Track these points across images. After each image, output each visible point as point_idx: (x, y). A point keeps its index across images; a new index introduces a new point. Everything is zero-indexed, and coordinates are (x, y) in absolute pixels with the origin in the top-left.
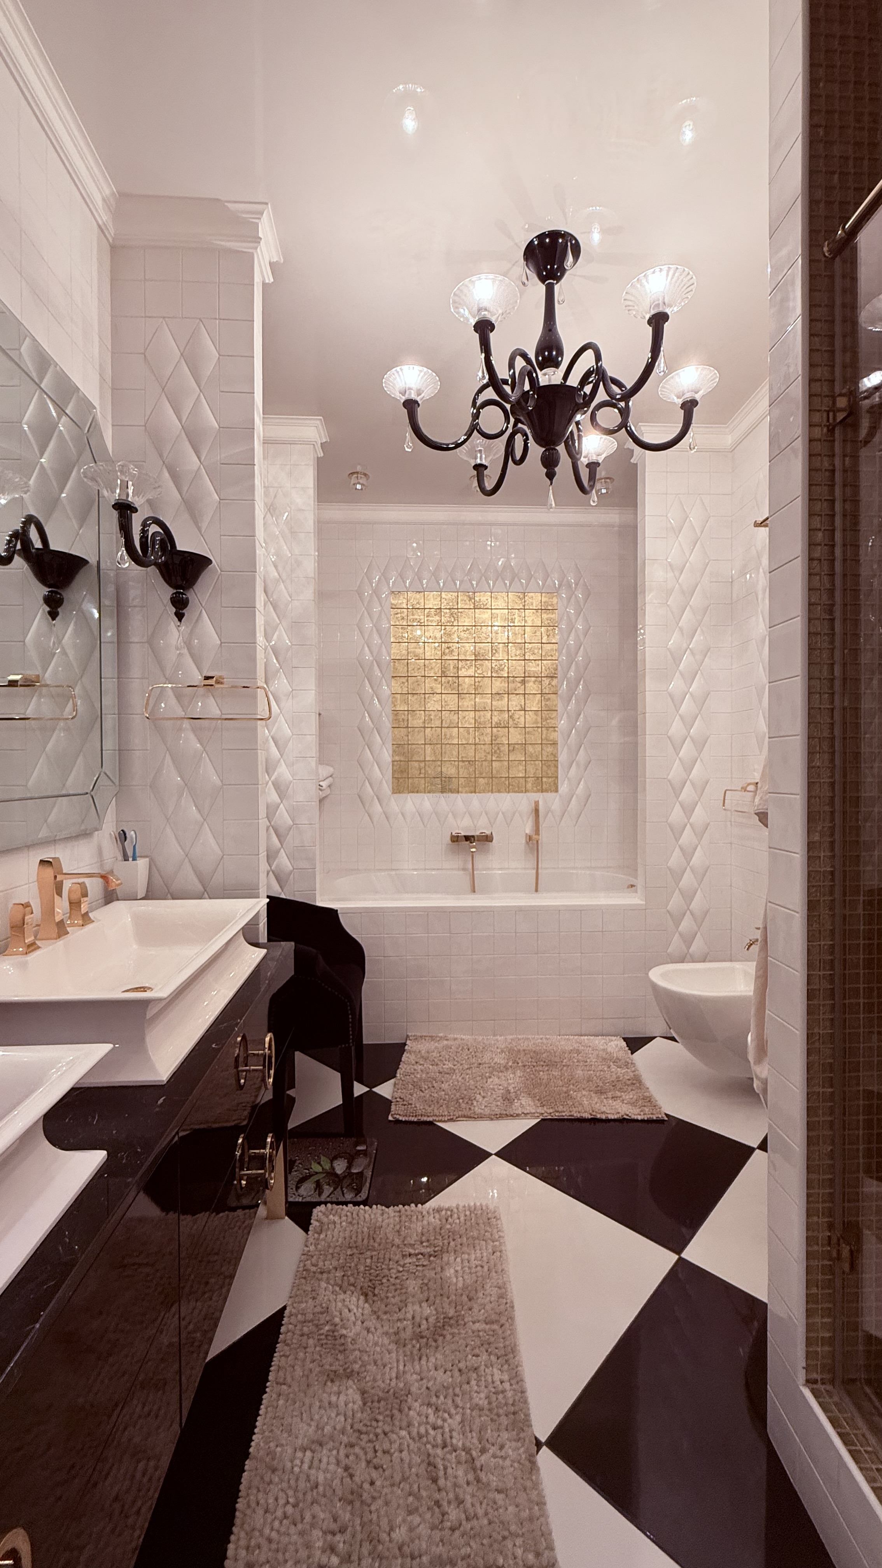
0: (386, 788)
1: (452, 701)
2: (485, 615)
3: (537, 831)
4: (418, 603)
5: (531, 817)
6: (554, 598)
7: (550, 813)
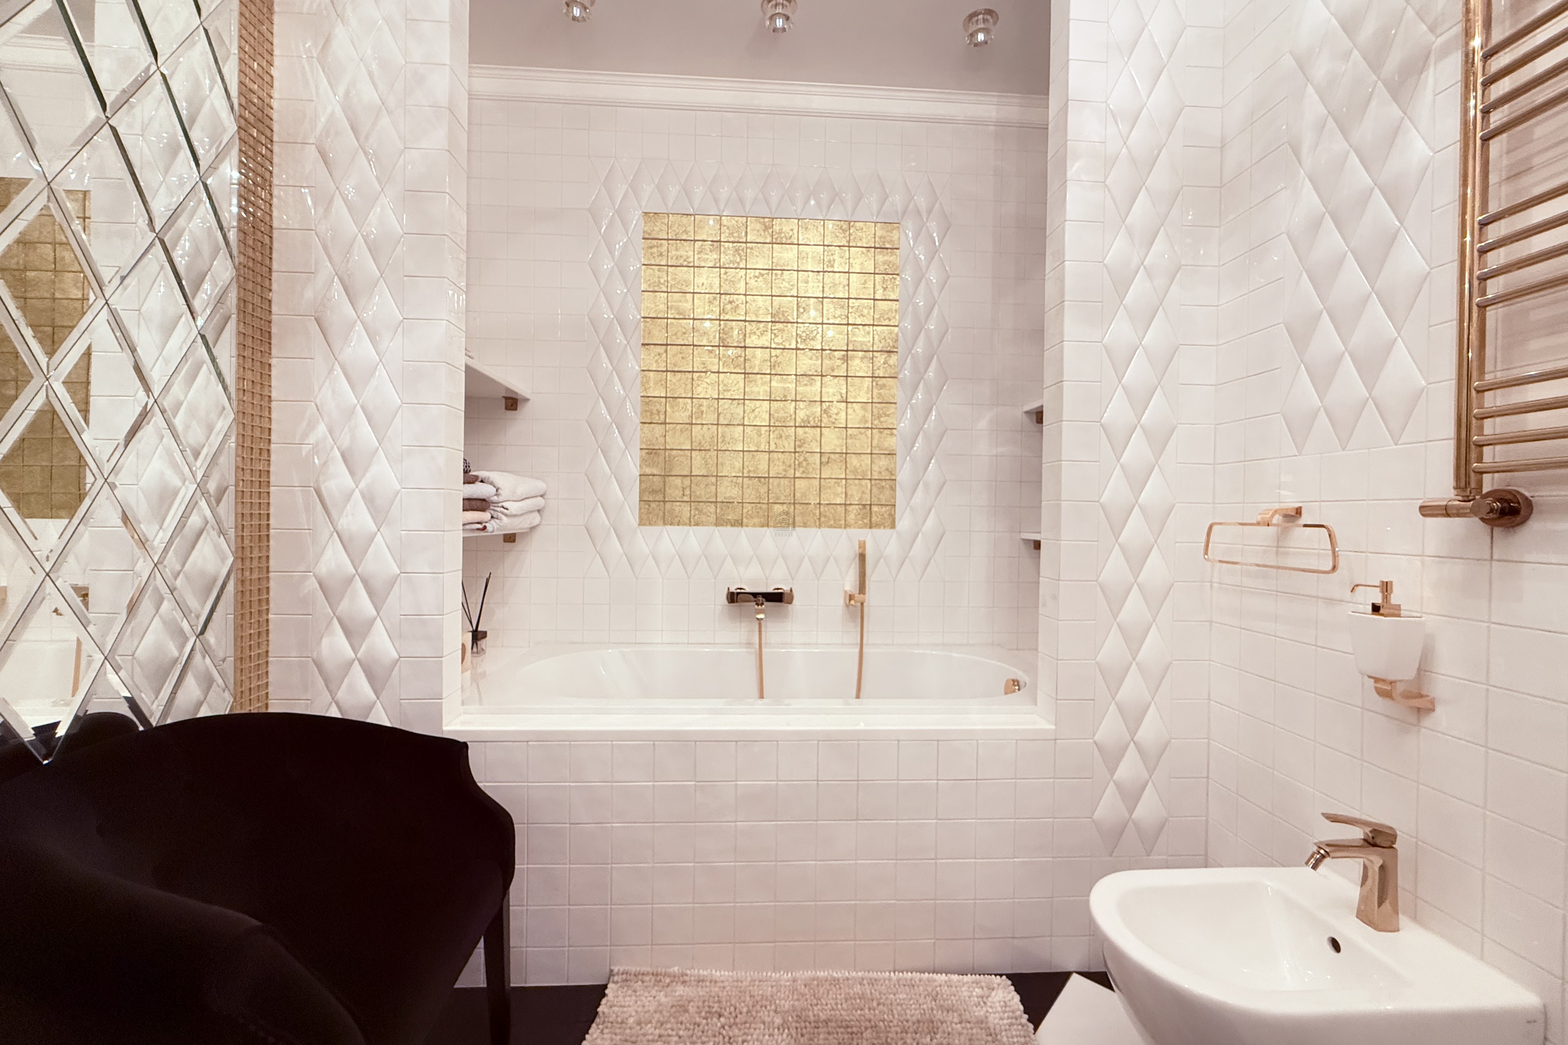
0: (631, 516)
1: (735, 384)
2: (787, 255)
3: (862, 589)
4: (686, 232)
5: (853, 566)
6: (894, 232)
7: (882, 561)
